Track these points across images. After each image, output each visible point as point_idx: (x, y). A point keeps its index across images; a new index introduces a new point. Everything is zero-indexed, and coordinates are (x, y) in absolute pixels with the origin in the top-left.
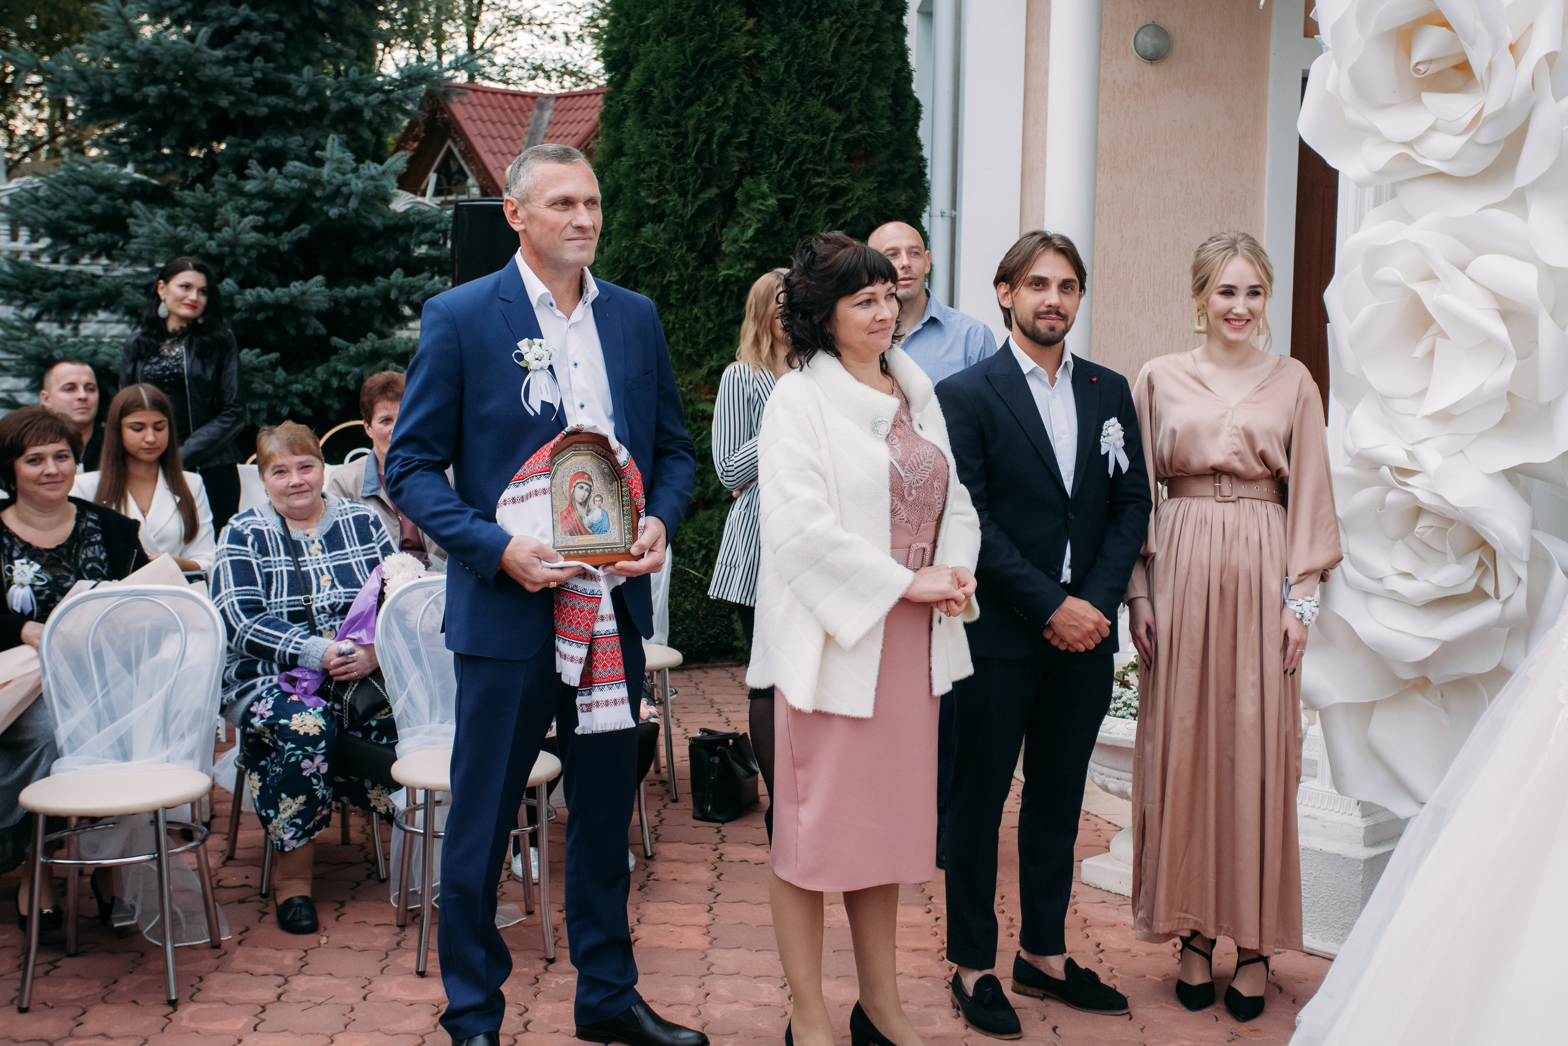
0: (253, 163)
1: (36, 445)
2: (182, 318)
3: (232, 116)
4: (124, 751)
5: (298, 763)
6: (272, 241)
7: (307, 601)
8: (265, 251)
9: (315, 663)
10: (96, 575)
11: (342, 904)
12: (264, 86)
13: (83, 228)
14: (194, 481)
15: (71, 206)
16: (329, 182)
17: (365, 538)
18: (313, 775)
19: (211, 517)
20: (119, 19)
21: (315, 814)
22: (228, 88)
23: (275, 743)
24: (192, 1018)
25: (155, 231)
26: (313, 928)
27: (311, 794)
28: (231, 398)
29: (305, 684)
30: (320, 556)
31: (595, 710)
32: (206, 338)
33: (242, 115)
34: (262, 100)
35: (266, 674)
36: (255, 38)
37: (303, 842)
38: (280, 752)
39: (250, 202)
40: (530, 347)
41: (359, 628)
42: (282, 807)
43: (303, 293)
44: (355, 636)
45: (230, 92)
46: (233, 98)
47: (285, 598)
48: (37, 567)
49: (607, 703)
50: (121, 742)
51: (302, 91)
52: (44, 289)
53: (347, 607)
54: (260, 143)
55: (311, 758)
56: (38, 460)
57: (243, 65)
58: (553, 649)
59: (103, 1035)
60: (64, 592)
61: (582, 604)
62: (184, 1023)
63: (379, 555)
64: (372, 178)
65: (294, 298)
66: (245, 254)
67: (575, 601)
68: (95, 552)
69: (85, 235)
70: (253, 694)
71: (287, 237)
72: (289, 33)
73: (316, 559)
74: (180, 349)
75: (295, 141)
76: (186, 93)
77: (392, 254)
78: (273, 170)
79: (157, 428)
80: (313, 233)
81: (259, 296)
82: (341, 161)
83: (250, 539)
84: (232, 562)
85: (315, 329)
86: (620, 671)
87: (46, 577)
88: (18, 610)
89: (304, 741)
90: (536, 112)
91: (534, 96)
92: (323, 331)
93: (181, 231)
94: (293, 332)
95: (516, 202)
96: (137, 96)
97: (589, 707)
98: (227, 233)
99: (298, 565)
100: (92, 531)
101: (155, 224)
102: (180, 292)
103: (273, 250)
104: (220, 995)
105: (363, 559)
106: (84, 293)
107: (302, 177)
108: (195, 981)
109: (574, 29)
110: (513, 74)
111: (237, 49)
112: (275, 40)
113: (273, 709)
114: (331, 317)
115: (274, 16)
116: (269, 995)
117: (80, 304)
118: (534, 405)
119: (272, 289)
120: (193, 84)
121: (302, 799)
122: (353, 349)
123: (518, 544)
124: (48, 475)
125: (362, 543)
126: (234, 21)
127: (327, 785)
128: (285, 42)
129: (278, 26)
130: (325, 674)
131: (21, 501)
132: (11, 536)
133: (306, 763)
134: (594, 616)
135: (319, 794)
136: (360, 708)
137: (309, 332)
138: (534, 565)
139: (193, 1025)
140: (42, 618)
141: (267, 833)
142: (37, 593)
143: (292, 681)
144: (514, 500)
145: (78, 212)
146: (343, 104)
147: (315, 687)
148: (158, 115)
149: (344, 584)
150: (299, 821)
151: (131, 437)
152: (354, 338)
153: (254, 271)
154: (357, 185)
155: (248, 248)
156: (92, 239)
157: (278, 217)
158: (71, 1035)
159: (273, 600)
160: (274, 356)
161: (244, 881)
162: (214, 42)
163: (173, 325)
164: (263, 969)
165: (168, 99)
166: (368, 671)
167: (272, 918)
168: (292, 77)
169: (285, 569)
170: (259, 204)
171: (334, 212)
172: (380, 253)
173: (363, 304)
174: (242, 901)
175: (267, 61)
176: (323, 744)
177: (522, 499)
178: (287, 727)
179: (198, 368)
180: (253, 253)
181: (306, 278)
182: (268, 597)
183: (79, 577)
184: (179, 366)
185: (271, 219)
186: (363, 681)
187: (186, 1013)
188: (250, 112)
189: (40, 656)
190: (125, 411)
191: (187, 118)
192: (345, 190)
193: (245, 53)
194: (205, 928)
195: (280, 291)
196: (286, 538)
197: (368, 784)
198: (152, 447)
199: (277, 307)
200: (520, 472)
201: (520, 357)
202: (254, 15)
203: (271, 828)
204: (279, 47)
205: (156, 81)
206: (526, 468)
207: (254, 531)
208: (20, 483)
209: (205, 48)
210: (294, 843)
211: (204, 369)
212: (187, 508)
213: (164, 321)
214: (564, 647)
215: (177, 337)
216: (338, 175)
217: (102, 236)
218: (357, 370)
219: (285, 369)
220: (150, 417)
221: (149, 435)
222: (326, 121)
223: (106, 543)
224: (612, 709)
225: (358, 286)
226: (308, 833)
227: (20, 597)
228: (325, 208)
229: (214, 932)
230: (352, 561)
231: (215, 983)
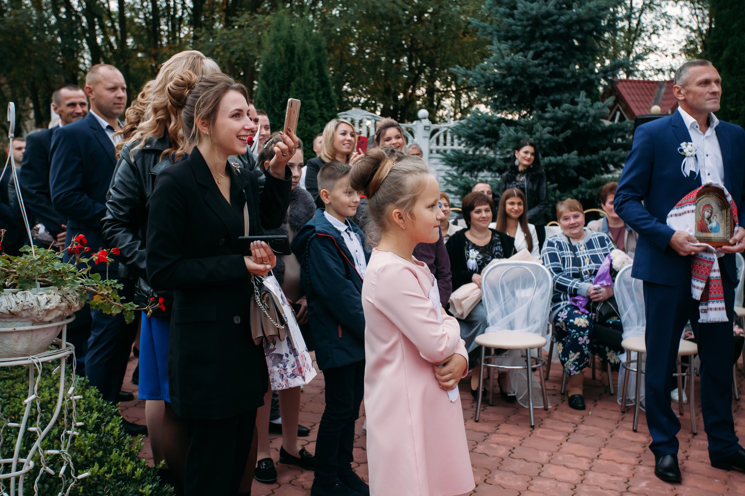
0: (549, 106)
1: (478, 206)
2: (524, 165)
3: (540, 87)
4: (511, 326)
5: (577, 338)
6: (555, 137)
7: (580, 269)
8: (552, 142)
9: (584, 293)
10: (499, 257)
11: (596, 401)
12: (553, 75)
13: (481, 136)
14: (532, 228)
15: (476, 128)
16: (580, 112)
17: (603, 245)
18: (583, 344)
19: (538, 243)
20: (498, 51)
21: (584, 361)
22: (539, 76)
23: (567, 330)
24: (541, 433)
25: (510, 136)
26: (583, 408)
27: (582, 352)
28: (543, 198)
29: (580, 302)
30: (585, 251)
31: (710, 312)
32: (534, 173)
33: (544, 87)
34: (552, 80)
35: (564, 300)
36: (550, 54)
37: (578, 372)
38: (569, 333)
39: (547, 122)
40: (686, 146)
41: (602, 280)
42: (570, 356)
43: (568, 159)
44: (601, 283)
45: (539, 78)
46: (541, 80)
47: (571, 267)
48: (478, 252)
49: (716, 309)
50: (510, 323)
51: (569, 75)
52: (466, 161)
53: (596, 271)
54: (551, 98)
55: (583, 337)
56: (479, 211)
57: (545, 66)
58: (690, 283)
59: (507, 434)
60: (488, 262)
61: (705, 263)
62: (538, 434)
63: (609, 251)
64: (599, 109)
65: (564, 161)
66: (545, 143)
67: (701, 262)
68: (498, 248)
69: (482, 139)
70: (559, 309)
71: (562, 136)
72: (564, 51)
73: (583, 253)
74: (523, 178)
75: (566, 96)
76: (522, 79)
77: (605, 142)
78: (557, 108)
79: (519, 204)
80: (573, 134)
81: (550, 160)
82: (585, 102)
83: (556, 245)
84: (549, 254)
85: (572, 174)
86: (722, 295)
87: (481, 257)
88: (471, 268)
89: (580, 329)
90: (658, 89)
91: (657, 82)
92: (575, 174)
93: (520, 134)
94: (563, 175)
95: (680, 87)
96: (504, 82)
97: (705, 311)
98: (538, 134)
99: (575, 255)
100: (497, 241)
101: (510, 132)
102: (523, 155)
103: (556, 142)
104: (550, 427)
105: (602, 253)
106: (480, 162)
107: (569, 110)
108: (540, 420)
109: (676, 51)
110: (647, 73)
111: (543, 60)
112: (558, 55)
113: (567, 315)
114: (579, 169)
115: (558, 45)
116: (570, 429)
117: (479, 167)
118: (687, 172)
119: (555, 157)
120: (525, 76)
121: (578, 353)
122: (588, 182)
123: (679, 234)
124: (483, 218)
125: (602, 246)
126: (542, 48)
127: (589, 350)
128: (562, 55)
129: (559, 49)
130: (588, 298)
131: (472, 228)
132: (468, 241)
133: (580, 339)
134: (710, 269)
135: (586, 352)
136: (604, 313)
137: (570, 175)
138: (686, 243)
139: (542, 436)
140: (479, 273)
141: (564, 368)
142: (478, 262)
143: (576, 301)
144: (676, 215)
145: (479, 130)
146: (586, 79)
147: (584, 304)
148: (511, 89)
149: (595, 262)
150: (577, 363)
151: (509, 207)
152: (589, 177)
153: (548, 151)
154: (592, 112)
155: (546, 141)
156: (484, 140)
157: (558, 128)
158: (495, 432)
159: (566, 268)
160: (555, 185)
161: (553, 388)
162: (534, 58)
163: (521, 168)
164: (566, 420)
165: (515, 82)
166: (607, 298)
167: (566, 402)
168: (565, 70)
169: (570, 256)
170: (551, 123)
171: (582, 124)
172: (600, 142)
173: (593, 163)
174: (554, 395)
175: (555, 63)
176: (587, 331)
177: (680, 215)
178: (573, 323)
179: (530, 186)
180: (548, 143)
181: (569, 152)
182: (564, 267)
183: (493, 258)
184: (523, 185)
185: (555, 129)
186: (605, 302)
187: (538, 431)
188: (547, 85)
189: (480, 287)
190: (507, 198)
191: (522, 90)
192: (587, 114)
193: (546, 61)
194: (542, 403)
195: (559, 158)
196: (570, 245)
197: (607, 349)
198: (517, 212)
199: (558, 165)
200: (679, 203)
201: (682, 150)
202: (550, 45)
203: (565, 365)
204: (560, 57)
205: (511, 75)
206: (682, 201)
207: (557, 242)
208: (472, 220)
209: (531, 60)
210: (575, 372)
211: (533, 186)
212: (529, 239)
213: (517, 167)
214: (695, 283)
215: (522, 173)
216: (584, 109)
217: (488, 139)
218: (590, 191)
219: (560, 190)
220: (516, 200)
221: (516, 207)
222: (578, 87)
223: (502, 245)
224: (718, 312)
225: (591, 156)
226: (580, 369)
227: (472, 263)
228: (578, 123)
229: (545, 404)
230: (598, 254)
231: (548, 422)
